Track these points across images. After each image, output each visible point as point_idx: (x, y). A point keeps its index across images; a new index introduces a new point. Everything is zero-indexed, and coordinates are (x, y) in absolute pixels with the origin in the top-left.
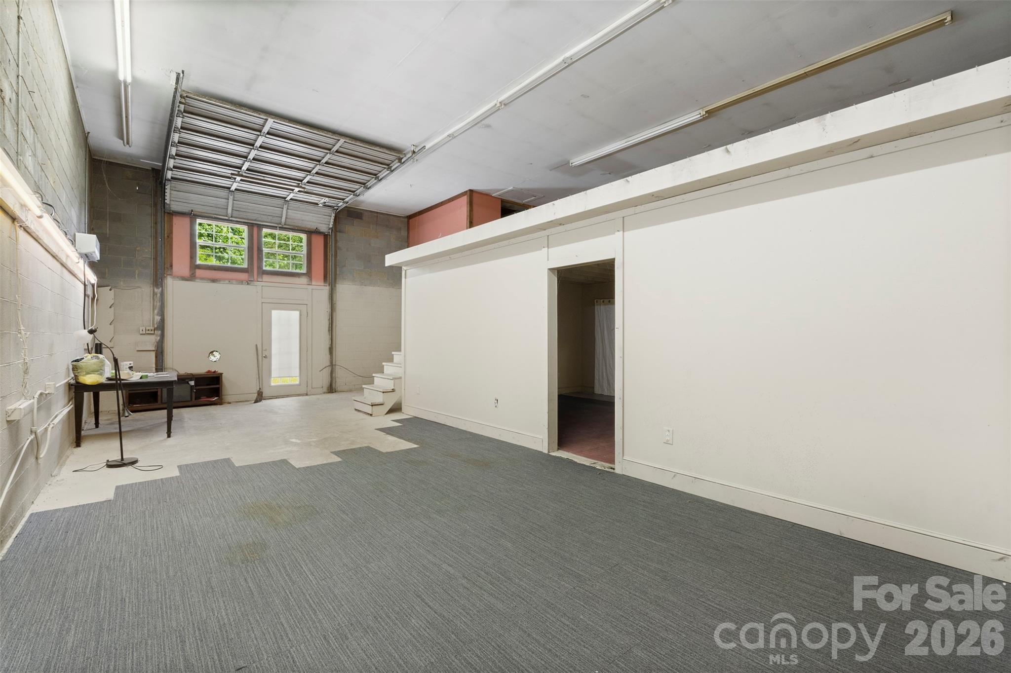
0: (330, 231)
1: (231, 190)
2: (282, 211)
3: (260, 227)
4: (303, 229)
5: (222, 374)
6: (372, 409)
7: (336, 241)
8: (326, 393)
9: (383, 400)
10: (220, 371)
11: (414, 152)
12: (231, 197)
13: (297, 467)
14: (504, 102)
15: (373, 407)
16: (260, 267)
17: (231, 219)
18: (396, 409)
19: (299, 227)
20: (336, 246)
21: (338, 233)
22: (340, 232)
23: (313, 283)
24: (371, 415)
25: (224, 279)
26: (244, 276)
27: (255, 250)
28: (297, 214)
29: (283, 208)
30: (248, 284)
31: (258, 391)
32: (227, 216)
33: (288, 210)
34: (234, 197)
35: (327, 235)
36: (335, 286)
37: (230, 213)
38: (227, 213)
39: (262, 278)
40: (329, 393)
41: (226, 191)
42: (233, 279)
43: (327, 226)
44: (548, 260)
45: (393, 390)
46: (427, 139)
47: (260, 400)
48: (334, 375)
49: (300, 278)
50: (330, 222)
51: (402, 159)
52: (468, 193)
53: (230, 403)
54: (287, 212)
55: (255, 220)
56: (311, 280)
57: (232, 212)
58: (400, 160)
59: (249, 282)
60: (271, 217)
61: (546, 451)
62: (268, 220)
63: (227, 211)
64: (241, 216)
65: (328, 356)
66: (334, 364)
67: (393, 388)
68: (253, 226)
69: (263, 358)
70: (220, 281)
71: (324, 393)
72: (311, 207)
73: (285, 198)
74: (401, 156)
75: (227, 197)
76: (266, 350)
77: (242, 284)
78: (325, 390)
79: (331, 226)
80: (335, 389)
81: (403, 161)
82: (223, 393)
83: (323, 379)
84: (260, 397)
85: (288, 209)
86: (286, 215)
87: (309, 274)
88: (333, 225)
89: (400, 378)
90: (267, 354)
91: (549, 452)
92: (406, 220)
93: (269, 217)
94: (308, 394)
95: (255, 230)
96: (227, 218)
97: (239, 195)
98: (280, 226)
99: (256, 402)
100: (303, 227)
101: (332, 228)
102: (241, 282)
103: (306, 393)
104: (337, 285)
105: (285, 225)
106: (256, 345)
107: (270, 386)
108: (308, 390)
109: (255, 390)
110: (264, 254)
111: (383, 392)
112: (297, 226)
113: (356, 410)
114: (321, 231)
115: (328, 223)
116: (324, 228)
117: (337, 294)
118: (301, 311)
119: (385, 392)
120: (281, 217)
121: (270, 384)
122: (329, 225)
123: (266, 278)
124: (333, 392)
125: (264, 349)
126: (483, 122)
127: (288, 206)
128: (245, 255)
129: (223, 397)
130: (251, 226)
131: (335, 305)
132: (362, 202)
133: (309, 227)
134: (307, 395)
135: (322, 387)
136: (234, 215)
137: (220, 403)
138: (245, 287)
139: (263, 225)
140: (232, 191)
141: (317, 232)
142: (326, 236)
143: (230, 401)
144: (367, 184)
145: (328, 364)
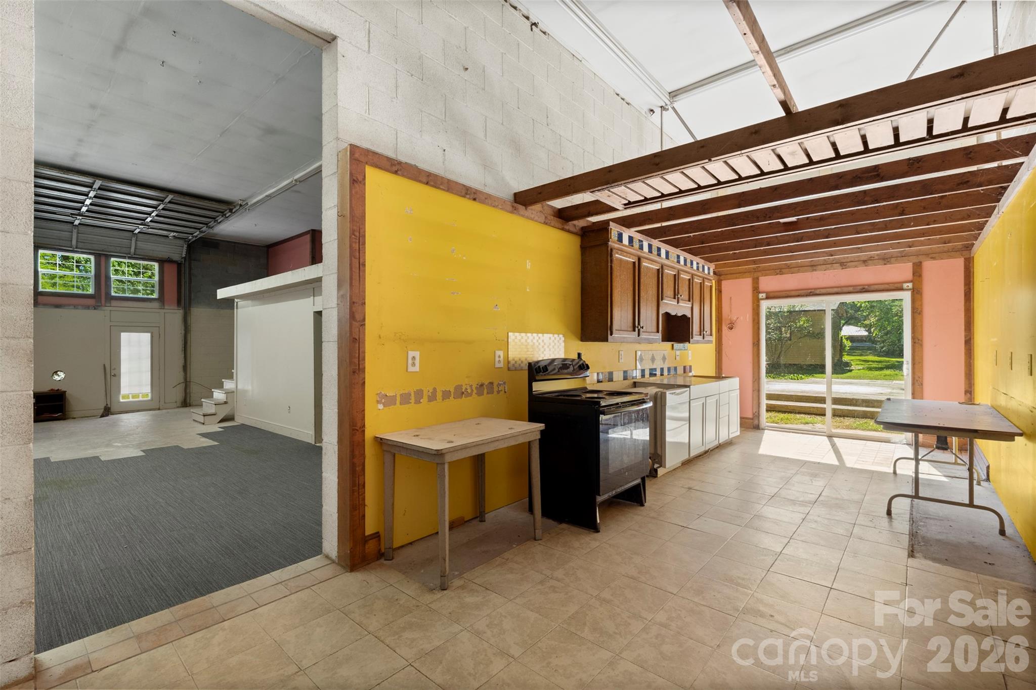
0: (183, 260)
1: (74, 224)
2: (131, 243)
3: (108, 257)
4: (155, 258)
5: (65, 392)
6: (204, 419)
7: (190, 269)
8: (181, 407)
9: (215, 410)
10: (64, 389)
11: (241, 205)
12: (75, 231)
13: (103, 460)
14: (298, 180)
15: (205, 417)
16: (108, 293)
17: (76, 249)
18: (229, 418)
19: (151, 257)
20: (190, 274)
21: (192, 262)
22: (194, 260)
23: (166, 308)
24: (204, 424)
25: (69, 305)
26: (91, 302)
27: (102, 279)
28: (147, 245)
29: (131, 240)
30: (95, 309)
31: (105, 407)
32: (71, 247)
33: (138, 242)
34: (78, 230)
35: (181, 263)
36: (190, 310)
37: (75, 244)
38: (72, 244)
39: (110, 303)
40: (183, 407)
41: (71, 225)
42: (78, 305)
43: (180, 255)
44: (314, 305)
45: (226, 403)
46: (251, 197)
47: (107, 415)
48: (188, 391)
49: (151, 303)
50: (182, 252)
51: (233, 209)
52: (311, 232)
53: (75, 418)
54: (136, 244)
55: (103, 251)
56: (164, 304)
57: (77, 243)
58: (231, 210)
59: (96, 307)
60: (120, 248)
61: (313, 443)
62: (116, 251)
63: (72, 243)
64: (86, 247)
65: (182, 373)
66: (188, 380)
67: (225, 400)
68: (100, 256)
69: (112, 377)
70: (64, 306)
71: (178, 407)
72: (162, 239)
73: (133, 231)
74: (231, 208)
75: (70, 230)
76: (115, 369)
77: (89, 309)
78: (179, 404)
79: (184, 256)
80: (190, 404)
81: (233, 211)
82: (66, 410)
83: (177, 395)
84: (107, 412)
85: (136, 240)
86: (136, 246)
87: (161, 299)
88: (186, 255)
89: (233, 392)
90: (115, 373)
91: (315, 443)
92: (266, 249)
93: (117, 248)
94: (161, 408)
95: (103, 259)
96: (71, 249)
97: (82, 228)
98: (129, 256)
99: (102, 416)
100: (154, 257)
101: (185, 258)
102: (88, 307)
103: (158, 407)
104: (192, 309)
105: (134, 255)
106: (104, 365)
107: (119, 402)
108: (161, 406)
109: (102, 406)
110: (112, 280)
111: (215, 405)
112: (147, 256)
113: (194, 420)
114: (174, 259)
115: (180, 253)
116: (176, 257)
117: (192, 316)
118: (152, 333)
119: (218, 404)
120: (130, 248)
121: (119, 400)
122: (182, 254)
123: (114, 303)
124: (187, 407)
125: (113, 368)
126: (292, 189)
127: (137, 238)
128: (92, 283)
129: (66, 413)
130: (98, 256)
131: (189, 327)
132: (216, 234)
133: (160, 256)
134: (159, 409)
135: (176, 402)
136: (78, 247)
137: (64, 418)
138: (91, 313)
139: (110, 255)
140: (76, 225)
141: (170, 261)
142: (179, 265)
143: (75, 417)
144: (210, 224)
145: (182, 380)
